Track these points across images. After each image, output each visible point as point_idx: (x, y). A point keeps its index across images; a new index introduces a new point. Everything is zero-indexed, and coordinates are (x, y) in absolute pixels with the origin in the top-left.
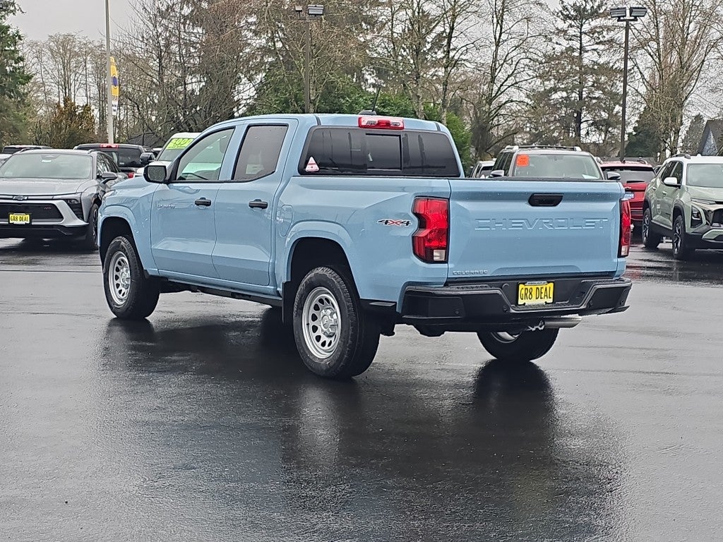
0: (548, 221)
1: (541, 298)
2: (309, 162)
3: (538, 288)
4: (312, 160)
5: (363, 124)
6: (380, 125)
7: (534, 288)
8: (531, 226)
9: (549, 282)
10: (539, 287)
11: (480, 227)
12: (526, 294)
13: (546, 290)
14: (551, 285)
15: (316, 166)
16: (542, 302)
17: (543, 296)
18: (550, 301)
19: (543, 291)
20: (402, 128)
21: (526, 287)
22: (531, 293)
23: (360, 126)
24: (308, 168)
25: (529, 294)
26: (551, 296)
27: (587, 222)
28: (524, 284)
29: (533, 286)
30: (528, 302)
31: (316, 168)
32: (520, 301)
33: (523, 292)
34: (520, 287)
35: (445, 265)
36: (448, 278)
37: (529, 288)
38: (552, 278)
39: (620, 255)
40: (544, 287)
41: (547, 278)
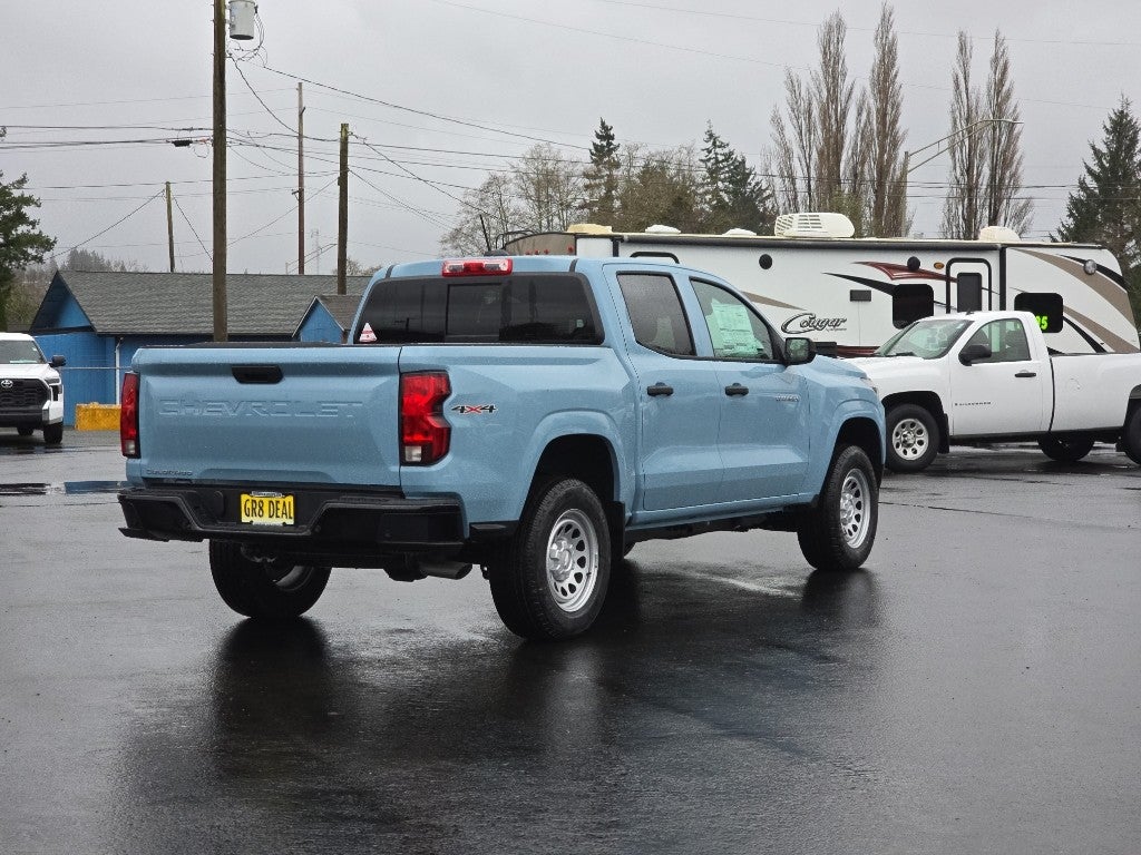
0: (260, 404)
1: (277, 517)
2: (364, 330)
3: (271, 502)
4: (367, 326)
7: (266, 501)
8: (234, 412)
9: (286, 495)
10: (274, 500)
11: (165, 411)
12: (254, 509)
13: (284, 505)
14: (290, 499)
15: (374, 334)
16: (277, 522)
17: (280, 513)
18: (291, 522)
19: (280, 506)
21: (253, 499)
22: (261, 509)
24: (363, 337)
25: (257, 509)
26: (292, 514)
27: (324, 408)
28: (249, 493)
29: (265, 499)
30: (257, 520)
31: (372, 336)
32: (245, 519)
33: (249, 505)
34: (244, 497)
35: (137, 461)
36: (145, 479)
37: (258, 500)
38: (290, 489)
39: (403, 462)
40: (281, 501)
41: (283, 488)
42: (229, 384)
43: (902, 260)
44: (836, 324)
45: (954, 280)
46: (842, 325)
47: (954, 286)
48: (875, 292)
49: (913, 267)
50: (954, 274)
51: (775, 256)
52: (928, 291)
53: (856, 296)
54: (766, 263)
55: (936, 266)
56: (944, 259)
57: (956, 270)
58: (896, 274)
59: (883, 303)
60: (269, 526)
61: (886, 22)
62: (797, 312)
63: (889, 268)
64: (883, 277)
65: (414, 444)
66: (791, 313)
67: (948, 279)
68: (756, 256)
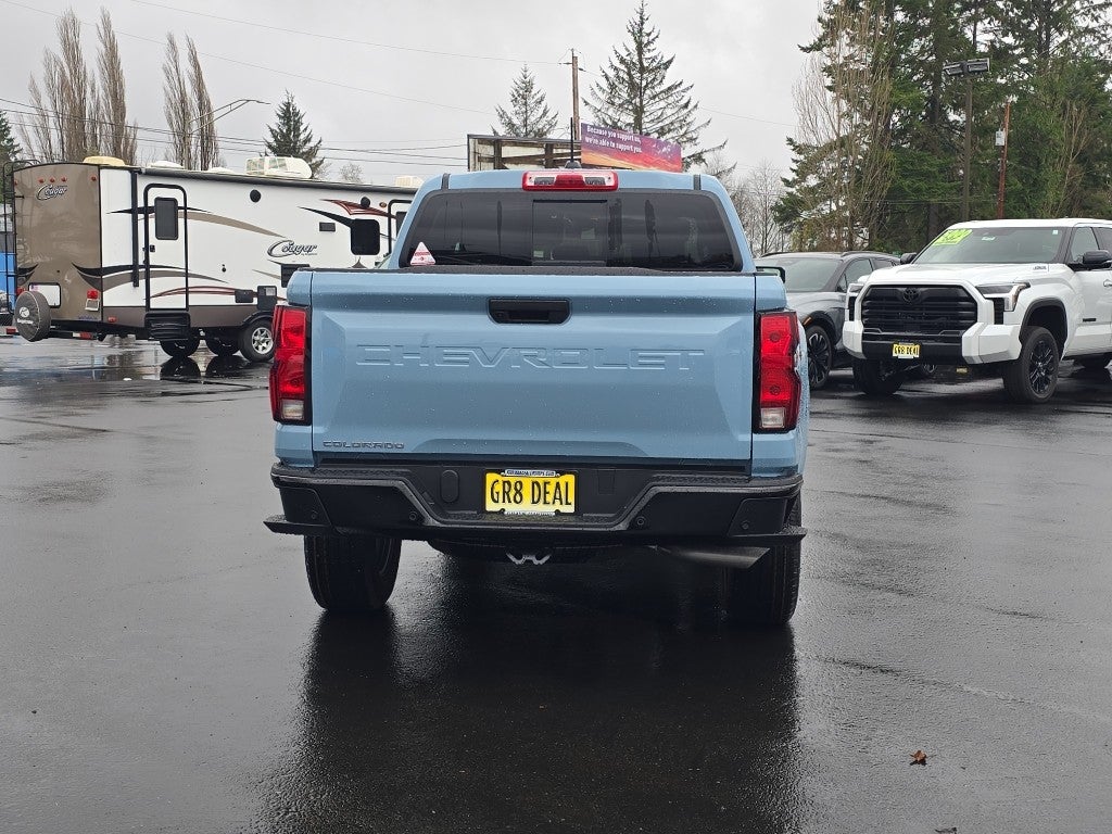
0: (535, 352)
1: (545, 503)
2: (417, 251)
3: (535, 483)
4: (422, 247)
5: (530, 183)
6: (562, 184)
7: (527, 483)
8: (491, 362)
9: (562, 474)
10: (541, 481)
11: (367, 361)
12: (506, 493)
13: (557, 486)
14: (570, 479)
15: (431, 256)
16: (546, 510)
17: (550, 498)
18: (571, 509)
19: (551, 488)
20: (615, 188)
21: (506, 479)
22: (518, 492)
23: (525, 188)
24: (415, 260)
25: (512, 493)
26: (571, 499)
27: (643, 357)
28: (499, 472)
30: (511, 508)
31: (430, 259)
32: (491, 506)
33: (499, 488)
34: (491, 478)
35: (307, 429)
36: (315, 453)
37: (513, 480)
38: (571, 465)
39: (757, 428)
40: (553, 481)
41: (560, 465)
42: (482, 324)
43: (357, 199)
44: (309, 249)
45: (393, 217)
46: (314, 251)
47: (393, 221)
48: (337, 224)
49: (365, 205)
50: (393, 213)
51: (262, 191)
52: (375, 224)
53: (324, 227)
54: (255, 197)
55: (382, 205)
56: (387, 199)
57: (396, 208)
58: (353, 211)
59: (344, 232)
60: (531, 516)
61: (107, 24)
62: (280, 239)
63: (348, 205)
64: (342, 212)
65: (773, 405)
66: (274, 240)
67: (389, 216)
68: (247, 190)
